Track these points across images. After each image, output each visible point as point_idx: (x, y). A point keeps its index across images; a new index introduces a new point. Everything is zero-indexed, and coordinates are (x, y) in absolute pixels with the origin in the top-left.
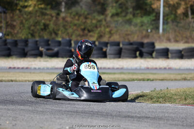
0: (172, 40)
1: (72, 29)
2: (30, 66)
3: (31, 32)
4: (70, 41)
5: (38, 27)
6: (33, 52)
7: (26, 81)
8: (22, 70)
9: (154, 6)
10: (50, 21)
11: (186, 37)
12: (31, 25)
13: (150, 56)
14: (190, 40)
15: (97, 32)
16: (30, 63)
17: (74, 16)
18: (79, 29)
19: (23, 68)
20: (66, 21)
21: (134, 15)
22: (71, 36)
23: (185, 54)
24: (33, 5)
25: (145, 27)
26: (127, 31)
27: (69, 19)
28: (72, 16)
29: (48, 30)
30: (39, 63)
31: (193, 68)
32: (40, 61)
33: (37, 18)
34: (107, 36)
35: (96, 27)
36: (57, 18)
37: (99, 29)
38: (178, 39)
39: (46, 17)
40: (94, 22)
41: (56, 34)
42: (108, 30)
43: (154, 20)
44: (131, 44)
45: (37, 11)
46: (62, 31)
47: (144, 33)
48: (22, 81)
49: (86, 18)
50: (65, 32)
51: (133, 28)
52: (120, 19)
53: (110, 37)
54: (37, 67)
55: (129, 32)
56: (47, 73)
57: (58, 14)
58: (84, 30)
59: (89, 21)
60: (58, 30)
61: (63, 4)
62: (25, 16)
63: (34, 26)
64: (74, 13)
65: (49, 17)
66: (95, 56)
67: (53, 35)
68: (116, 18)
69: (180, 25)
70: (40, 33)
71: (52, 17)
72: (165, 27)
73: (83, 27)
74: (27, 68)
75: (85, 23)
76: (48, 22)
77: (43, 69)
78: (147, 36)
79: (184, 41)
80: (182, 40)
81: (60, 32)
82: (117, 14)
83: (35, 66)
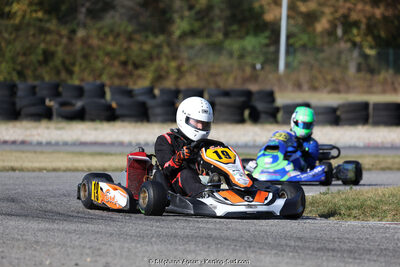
0: (305, 87)
1: (102, 61)
2: (28, 139)
3: (19, 68)
4: (102, 86)
5: (33, 58)
6: (33, 110)
7: (41, 170)
8: (13, 147)
9: (269, 17)
10: (56, 45)
11: (334, 81)
12: (18, 54)
13: (272, 120)
14: (342, 87)
15: (152, 68)
16: (28, 132)
17: (106, 35)
18: (116, 63)
19: (14, 142)
20: (90, 47)
21: (226, 35)
22: (100, 76)
23: (343, 116)
24: (20, 13)
25: (249, 60)
26: (213, 67)
27: (95, 42)
28: (101, 35)
29: (51, 64)
30: (46, 131)
31: (361, 145)
32: (48, 128)
33: (31, 38)
34: (173, 76)
35: (151, 58)
36: (70, 39)
37: (156, 63)
38: (317, 84)
39: (48, 38)
40: (147, 47)
41: (70, 73)
42: (173, 64)
43: (267, 45)
44: (226, 94)
45: (29, 25)
46: (81, 65)
47: (248, 70)
48: (33, 170)
49: (130, 39)
50: (85, 69)
51: (224, 61)
52: (198, 42)
53: (178, 79)
54: (44, 140)
55: (216, 70)
56: (68, 153)
57: (73, 32)
58: (124, 64)
59: (135, 47)
60: (73, 64)
61: (84, 10)
62: (6, 35)
63: (24, 54)
64: (105, 30)
65: (56, 37)
66: (160, 118)
67: (64, 75)
68: (190, 41)
69: (321, 56)
70: (35, 70)
71: (61, 36)
72: (291, 59)
73: (123, 58)
74: (23, 143)
75: (126, 50)
76: (52, 48)
77: (57, 144)
78: (254, 78)
79: (329, 88)
80: (325, 86)
81: (76, 69)
82: (193, 33)
83: (40, 139)
